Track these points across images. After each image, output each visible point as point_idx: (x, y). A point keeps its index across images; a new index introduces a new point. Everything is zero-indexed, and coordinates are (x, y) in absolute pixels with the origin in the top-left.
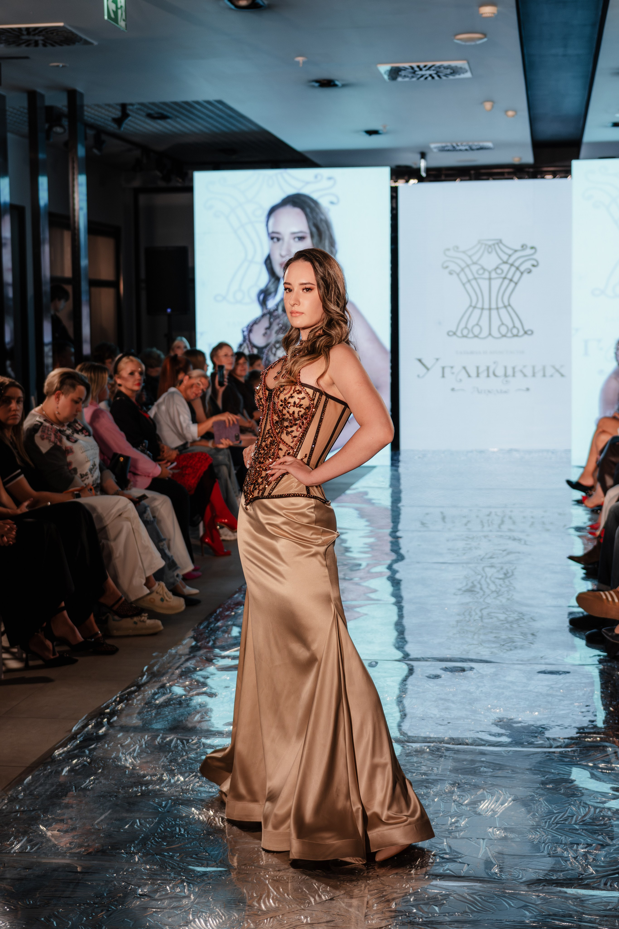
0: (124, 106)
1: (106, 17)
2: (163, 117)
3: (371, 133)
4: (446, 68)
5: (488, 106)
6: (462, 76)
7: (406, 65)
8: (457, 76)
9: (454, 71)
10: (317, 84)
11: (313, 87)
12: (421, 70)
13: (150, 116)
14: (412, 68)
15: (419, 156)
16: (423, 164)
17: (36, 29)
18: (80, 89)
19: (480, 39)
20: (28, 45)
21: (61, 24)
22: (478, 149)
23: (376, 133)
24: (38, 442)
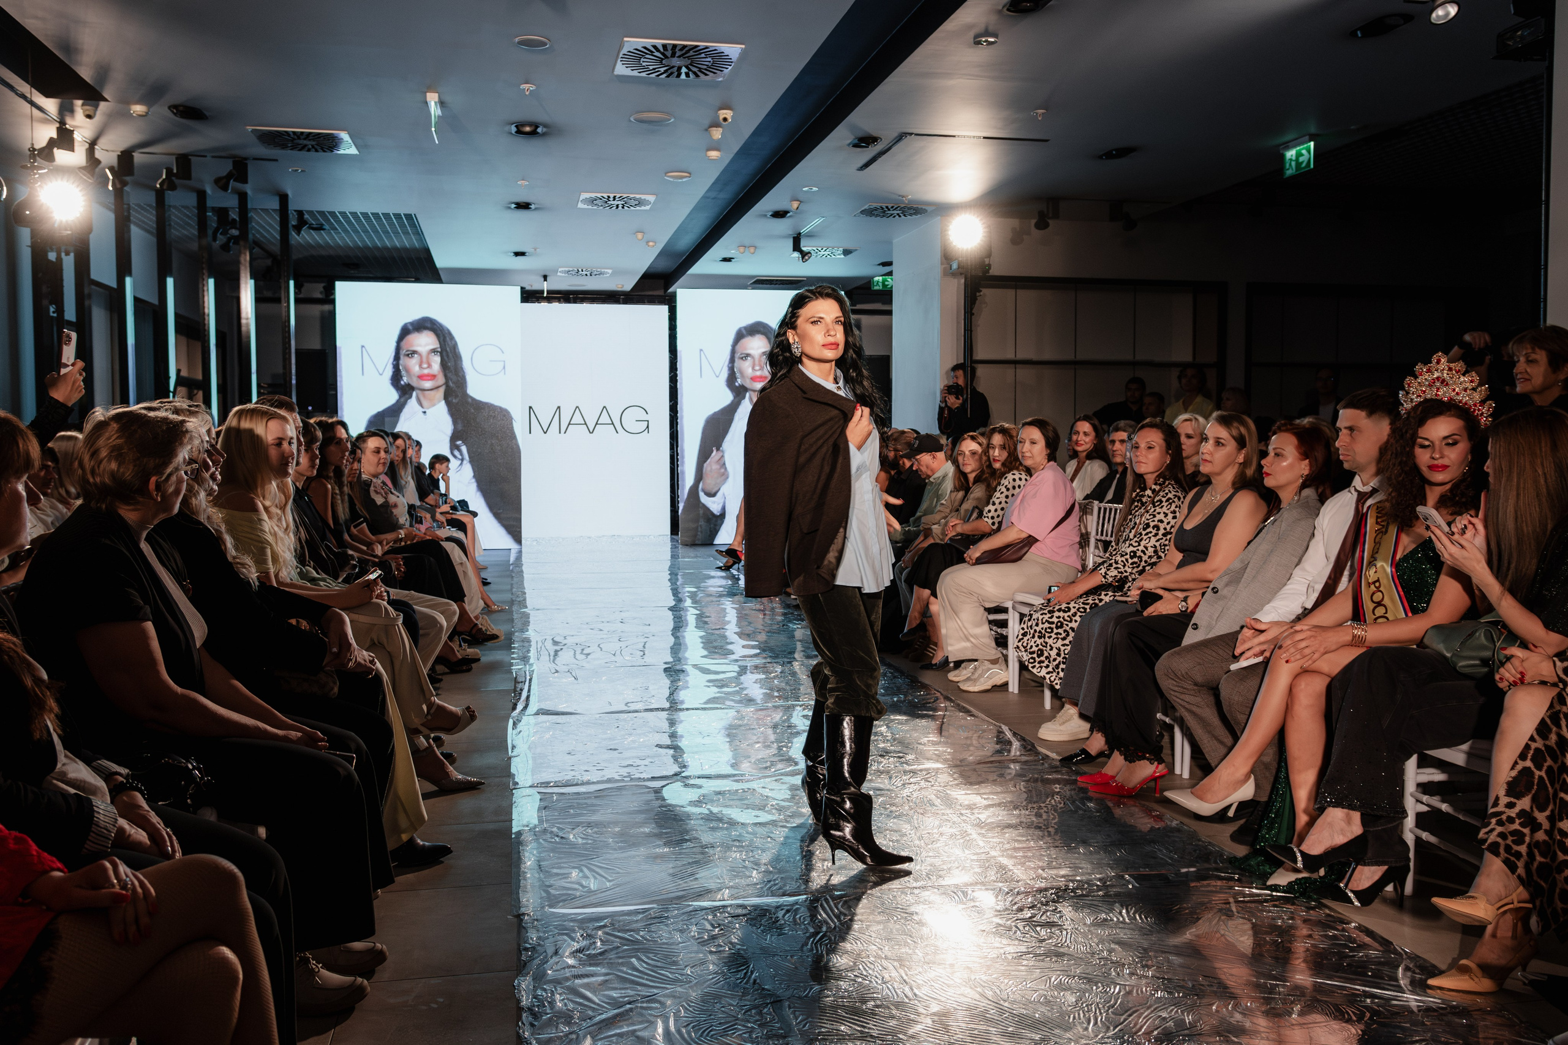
2: (320, 228)
3: (517, 254)
4: (635, 200)
5: (640, 236)
6: (643, 208)
7: (604, 195)
8: (638, 208)
9: (640, 203)
10: (513, 206)
11: (510, 208)
12: (614, 199)
14: (607, 198)
15: (543, 279)
16: (545, 287)
17: (319, 134)
19: (686, 177)
22: (594, 276)
23: (522, 254)
24: (373, 495)
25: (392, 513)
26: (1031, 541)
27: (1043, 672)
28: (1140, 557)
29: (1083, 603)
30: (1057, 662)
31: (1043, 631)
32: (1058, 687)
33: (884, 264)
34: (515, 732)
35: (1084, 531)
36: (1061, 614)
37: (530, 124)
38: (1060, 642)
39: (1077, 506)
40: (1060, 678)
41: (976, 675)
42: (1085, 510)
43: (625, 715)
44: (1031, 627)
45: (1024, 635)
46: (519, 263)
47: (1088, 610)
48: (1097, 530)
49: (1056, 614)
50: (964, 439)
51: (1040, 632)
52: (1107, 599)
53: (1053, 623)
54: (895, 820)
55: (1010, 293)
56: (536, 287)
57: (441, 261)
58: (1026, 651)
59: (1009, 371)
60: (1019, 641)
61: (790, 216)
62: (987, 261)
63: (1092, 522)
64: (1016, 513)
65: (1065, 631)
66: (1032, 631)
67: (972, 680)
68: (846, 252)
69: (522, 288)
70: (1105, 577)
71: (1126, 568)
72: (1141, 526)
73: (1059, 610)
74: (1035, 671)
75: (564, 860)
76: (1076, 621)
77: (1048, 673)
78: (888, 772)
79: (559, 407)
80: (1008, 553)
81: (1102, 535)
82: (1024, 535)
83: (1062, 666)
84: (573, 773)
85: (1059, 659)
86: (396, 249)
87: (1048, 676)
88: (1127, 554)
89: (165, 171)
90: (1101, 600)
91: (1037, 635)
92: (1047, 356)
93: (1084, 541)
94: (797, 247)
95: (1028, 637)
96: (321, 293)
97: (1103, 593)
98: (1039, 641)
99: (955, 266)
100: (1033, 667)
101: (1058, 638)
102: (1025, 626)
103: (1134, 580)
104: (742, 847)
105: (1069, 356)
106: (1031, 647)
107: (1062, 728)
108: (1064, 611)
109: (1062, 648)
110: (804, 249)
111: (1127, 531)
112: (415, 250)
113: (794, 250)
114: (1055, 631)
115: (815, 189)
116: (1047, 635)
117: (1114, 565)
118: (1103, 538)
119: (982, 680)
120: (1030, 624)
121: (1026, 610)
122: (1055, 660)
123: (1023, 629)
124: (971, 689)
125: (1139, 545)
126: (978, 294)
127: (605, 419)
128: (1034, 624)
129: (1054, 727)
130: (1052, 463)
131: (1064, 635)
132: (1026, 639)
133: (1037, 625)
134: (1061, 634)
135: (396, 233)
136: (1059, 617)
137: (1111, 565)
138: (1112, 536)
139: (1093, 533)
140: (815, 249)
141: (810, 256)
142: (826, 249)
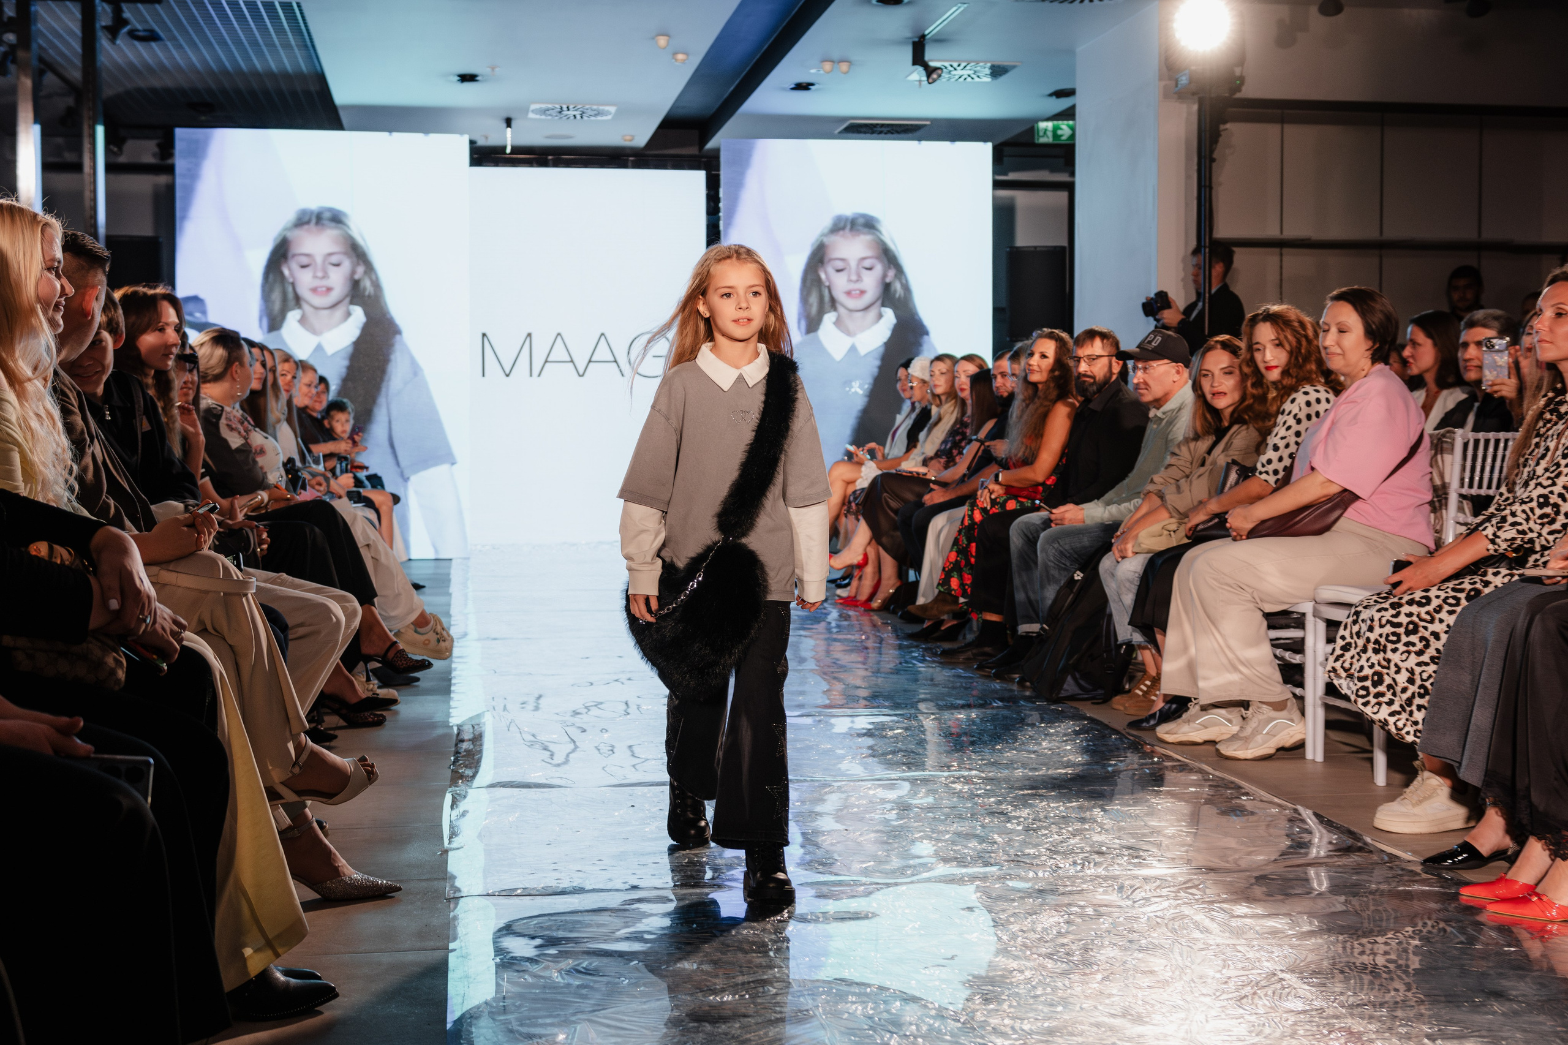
3: (464, 78)
5: (662, 41)
15: (505, 125)
16: (508, 138)
22: (595, 115)
23: (472, 78)
24: (225, 433)
25: (255, 462)
26: (1346, 498)
27: (1384, 713)
28: (1556, 506)
29: (1453, 590)
30: (1408, 694)
31: (1383, 641)
32: (1410, 738)
33: (1060, 94)
34: (455, 813)
35: (1438, 482)
36: (1414, 609)
38: (1413, 659)
39: (1426, 441)
40: (1416, 723)
41: (1248, 730)
42: (1440, 446)
43: (646, 789)
44: (1358, 634)
45: (1346, 648)
46: (468, 95)
47: (1464, 603)
48: (1462, 480)
49: (1406, 609)
50: (1210, 349)
51: (1377, 642)
52: (1498, 581)
53: (1399, 625)
54: (1140, 955)
55: (1272, 131)
56: (493, 141)
57: (342, 95)
58: (1350, 676)
59: (1271, 258)
60: (1336, 660)
61: (909, 2)
62: (1238, 71)
63: (1452, 466)
64: (1320, 450)
65: (1422, 639)
66: (1361, 642)
67: (1241, 739)
68: (998, 71)
69: (472, 142)
70: (1493, 542)
71: (1531, 524)
72: (1559, 453)
73: (1411, 603)
74: (1368, 710)
75: (542, 1013)
76: (1441, 621)
77: (1392, 714)
78: (1115, 878)
79: (529, 335)
80: (1307, 518)
81: (1471, 486)
82: (1334, 489)
83: (1418, 701)
84: (556, 875)
85: (1412, 689)
86: (271, 75)
87: (1392, 720)
88: (1532, 500)
90: (1487, 584)
91: (1371, 646)
92: (1334, 233)
93: (1439, 498)
94: (918, 58)
95: (1353, 652)
96: (154, 155)
97: (1491, 571)
98: (1375, 659)
99: (1184, 80)
100: (1365, 704)
101: (1409, 652)
102: (1347, 634)
103: (1544, 548)
104: (866, 994)
105: (1370, 233)
106: (1362, 668)
107: (1417, 810)
108: (1420, 604)
109: (1418, 670)
110: (932, 64)
111: (1532, 463)
112: (300, 76)
113: (914, 63)
114: (1404, 639)
116: (1390, 646)
117: (1510, 519)
118: (1474, 491)
119: (1259, 738)
120: (1355, 628)
121: (1339, 615)
122: (1404, 690)
123: (1343, 638)
124: (1241, 754)
125: (1554, 484)
126: (1222, 127)
127: (603, 353)
128: (1364, 627)
129: (1403, 809)
130: (1380, 366)
131: (1419, 646)
132: (1348, 655)
133: (1371, 629)
134: (1414, 645)
135: (271, 45)
136: (1410, 615)
137: (1504, 519)
138: (1489, 487)
139: (1454, 485)
140: (947, 64)
141: (940, 76)
142: (963, 65)
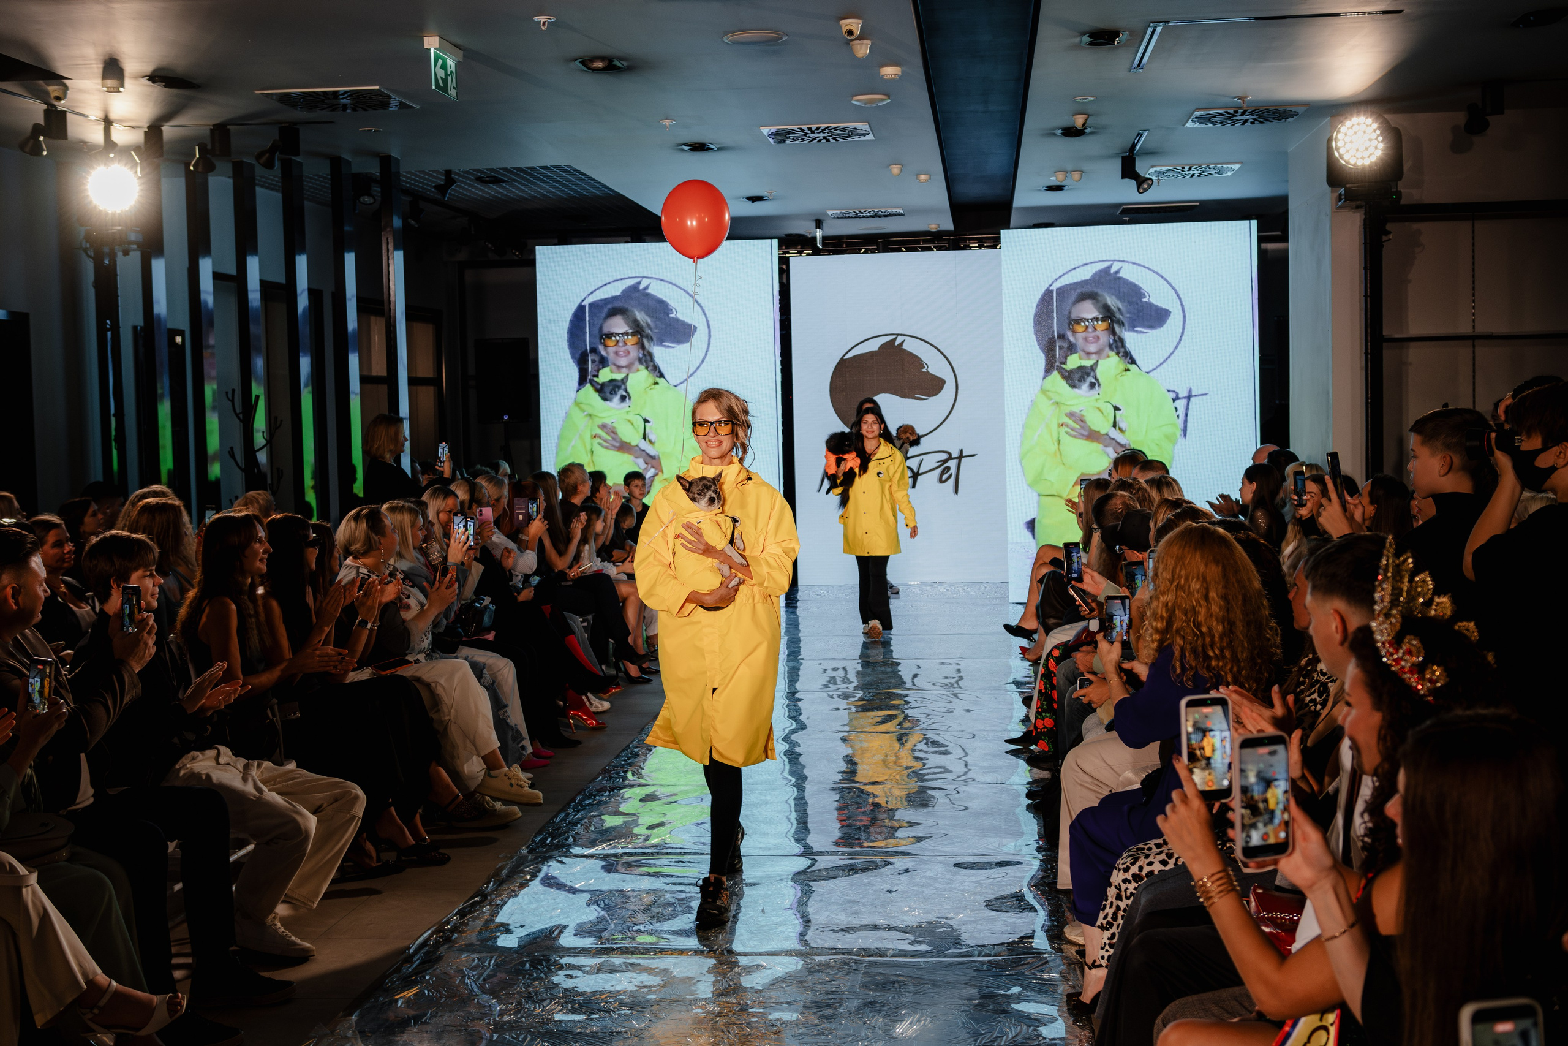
0: (448, 173)
1: (434, 87)
2: (497, 181)
3: (753, 199)
4: (844, 129)
5: (895, 170)
6: (863, 138)
7: (795, 127)
8: (857, 139)
9: (853, 133)
10: (687, 148)
11: (684, 150)
12: (813, 132)
13: (479, 180)
14: (803, 130)
15: (814, 224)
16: (819, 234)
18: (395, 154)
19: (883, 100)
20: (333, 110)
21: (377, 88)
22: (885, 216)
23: (760, 199)
37: (601, 58)
55: (1464, 227)
61: (1091, 133)
62: (1393, 186)
89: (197, 148)
94: (1129, 171)
99: (1343, 196)
110: (1143, 172)
113: (1123, 177)
115: (1091, 99)
140: (1171, 168)
141: (1150, 186)
142: (1187, 168)
